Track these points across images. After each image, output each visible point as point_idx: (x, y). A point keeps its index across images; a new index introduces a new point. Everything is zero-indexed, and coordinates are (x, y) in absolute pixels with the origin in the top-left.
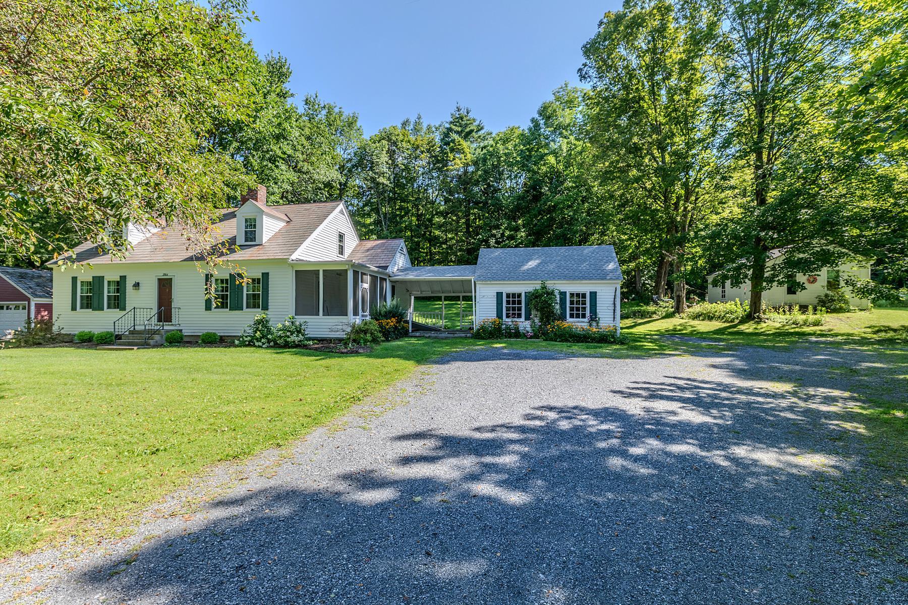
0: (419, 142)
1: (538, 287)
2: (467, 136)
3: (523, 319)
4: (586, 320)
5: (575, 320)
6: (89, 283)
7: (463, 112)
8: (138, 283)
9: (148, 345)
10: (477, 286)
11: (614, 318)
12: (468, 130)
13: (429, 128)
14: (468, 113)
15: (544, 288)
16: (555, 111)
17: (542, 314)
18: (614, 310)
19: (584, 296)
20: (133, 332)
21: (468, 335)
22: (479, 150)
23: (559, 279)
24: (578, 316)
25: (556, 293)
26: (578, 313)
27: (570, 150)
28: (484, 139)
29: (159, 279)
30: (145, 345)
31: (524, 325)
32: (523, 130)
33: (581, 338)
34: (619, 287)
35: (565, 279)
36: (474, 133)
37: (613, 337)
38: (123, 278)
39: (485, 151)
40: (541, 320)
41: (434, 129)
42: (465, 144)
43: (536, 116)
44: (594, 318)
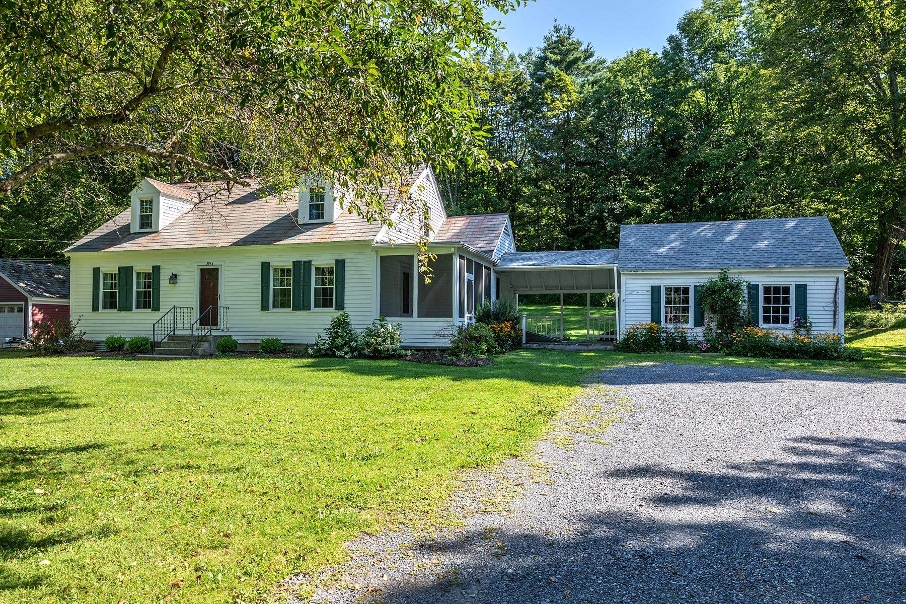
0: (500, 80)
1: (716, 278)
2: (569, 67)
3: (691, 324)
4: (790, 325)
5: (772, 325)
6: (113, 276)
7: (563, 33)
8: (176, 275)
9: (196, 354)
10: (623, 278)
11: (835, 323)
12: (571, 58)
13: (512, 57)
14: (570, 34)
15: (724, 279)
16: (705, 24)
17: (723, 317)
18: (835, 312)
19: (786, 290)
20: (173, 338)
21: (609, 347)
22: (588, 88)
23: (747, 267)
24: (776, 321)
25: (744, 287)
26: (777, 316)
27: (729, 80)
28: (594, 70)
29: (202, 270)
30: (192, 354)
31: (694, 332)
32: (655, 54)
33: (785, 351)
34: (842, 277)
35: (756, 267)
36: (580, 63)
37: (836, 351)
38: (157, 269)
39: (596, 88)
40: (720, 325)
41: (519, 60)
42: (568, 79)
43: (676, 33)
44: (802, 321)
